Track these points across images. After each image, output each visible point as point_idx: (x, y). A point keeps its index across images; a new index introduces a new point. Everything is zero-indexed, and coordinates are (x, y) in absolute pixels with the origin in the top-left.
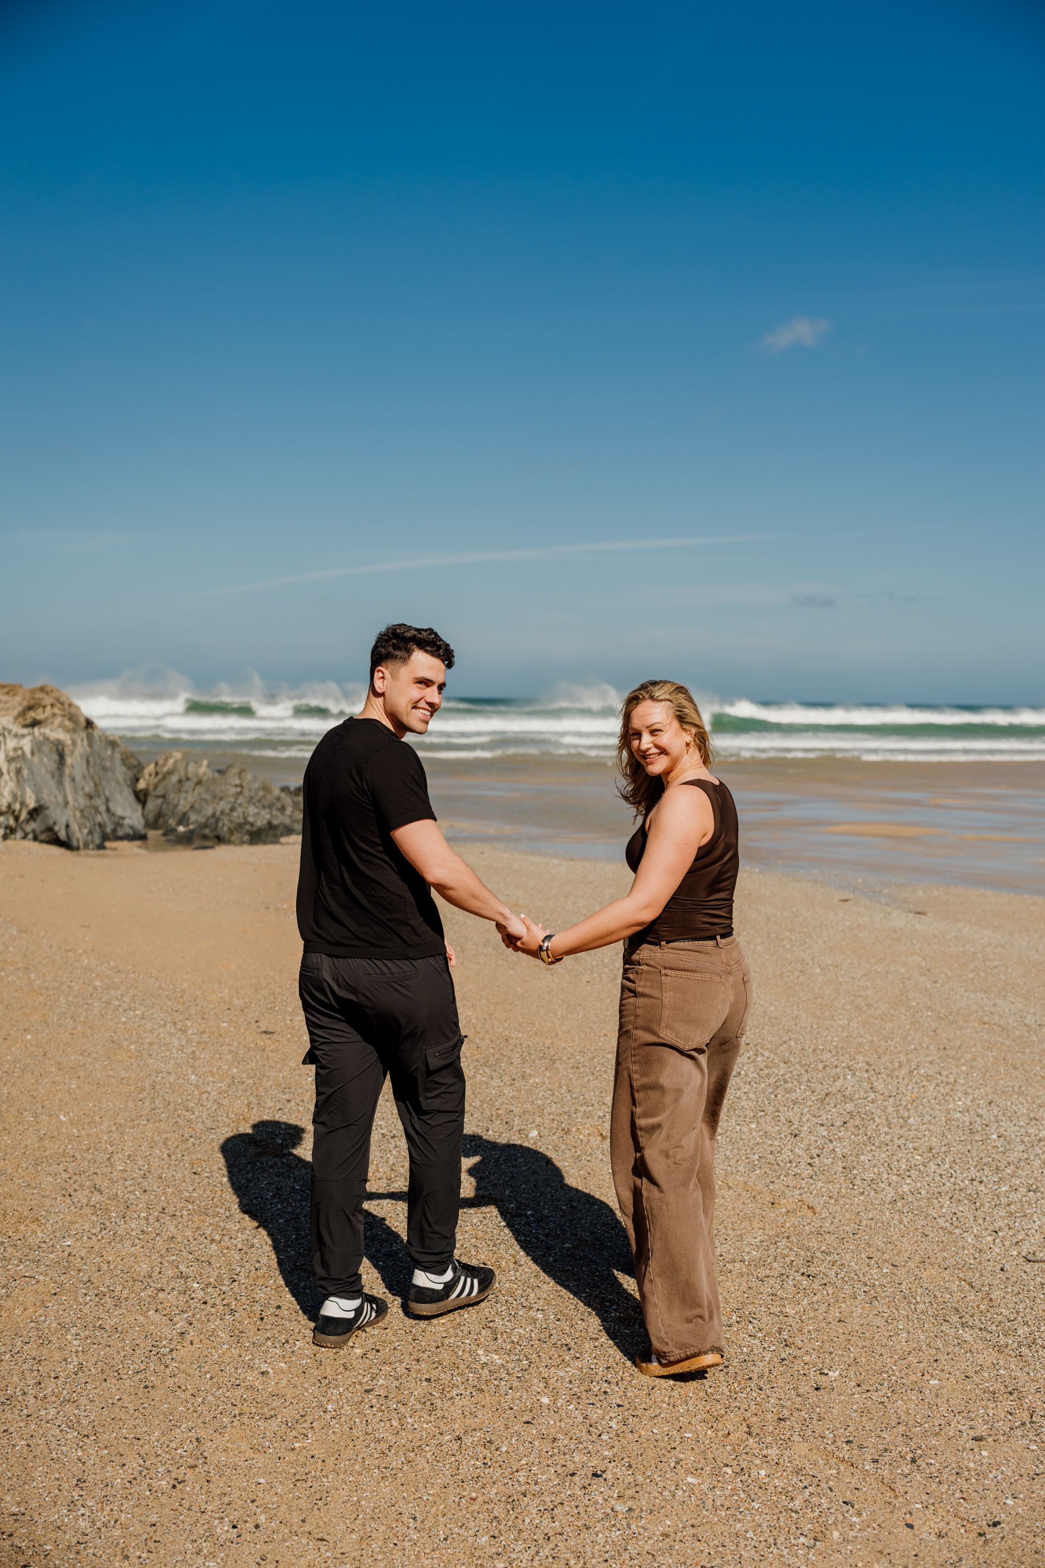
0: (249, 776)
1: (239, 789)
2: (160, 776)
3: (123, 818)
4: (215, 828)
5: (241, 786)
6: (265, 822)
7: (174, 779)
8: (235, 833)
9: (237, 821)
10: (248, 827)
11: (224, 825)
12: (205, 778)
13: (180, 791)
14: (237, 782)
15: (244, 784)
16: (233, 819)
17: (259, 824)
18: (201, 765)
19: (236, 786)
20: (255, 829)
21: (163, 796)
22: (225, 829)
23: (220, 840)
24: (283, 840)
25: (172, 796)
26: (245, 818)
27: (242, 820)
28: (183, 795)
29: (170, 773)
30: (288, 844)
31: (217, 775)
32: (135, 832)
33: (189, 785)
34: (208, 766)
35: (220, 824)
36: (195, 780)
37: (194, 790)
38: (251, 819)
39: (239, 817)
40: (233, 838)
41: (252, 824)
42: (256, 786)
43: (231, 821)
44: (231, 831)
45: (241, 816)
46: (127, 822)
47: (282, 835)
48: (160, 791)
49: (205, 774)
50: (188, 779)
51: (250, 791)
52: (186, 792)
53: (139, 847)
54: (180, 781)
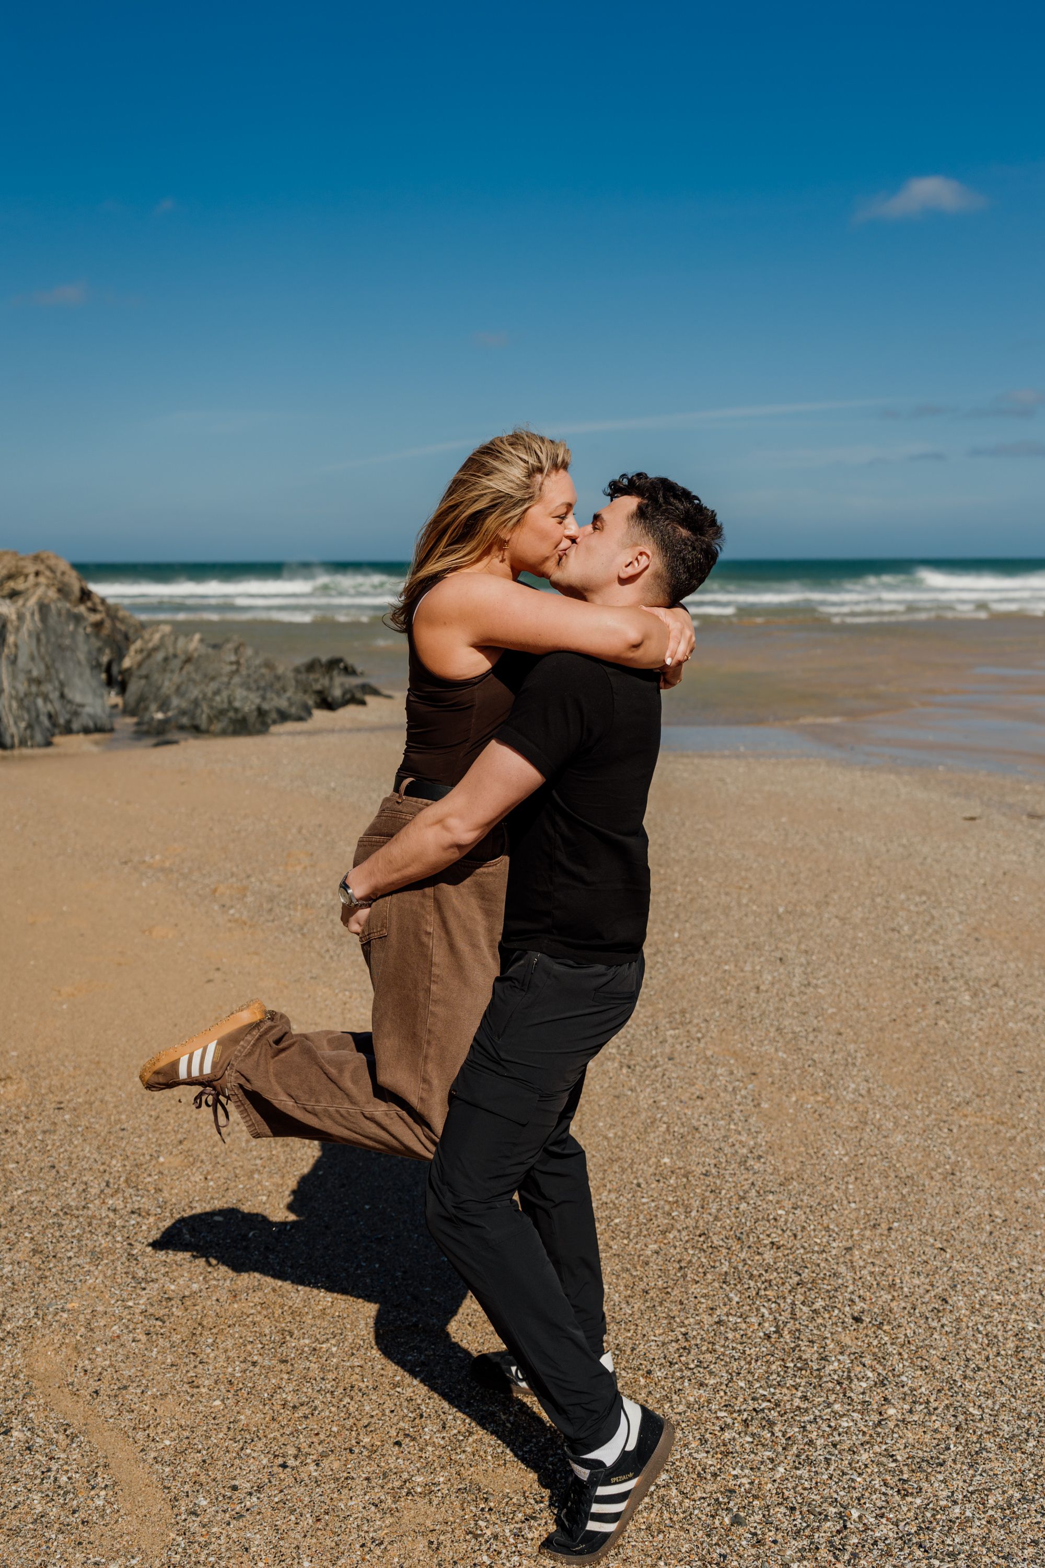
0: (249, 652)
1: (234, 667)
2: (145, 654)
3: (82, 706)
4: (193, 717)
5: (238, 663)
6: (254, 707)
7: (160, 656)
8: (215, 721)
9: (220, 707)
10: (231, 714)
11: (202, 711)
12: (196, 655)
13: (164, 670)
14: (233, 658)
15: (242, 661)
16: (214, 704)
17: (246, 709)
18: (191, 640)
19: (231, 663)
20: (240, 716)
21: (147, 677)
22: (204, 716)
23: (196, 730)
24: (274, 729)
25: (156, 676)
26: (230, 702)
27: (225, 706)
28: (168, 675)
29: (156, 649)
30: (280, 734)
31: (210, 650)
32: (95, 725)
33: (176, 664)
34: (202, 641)
35: (199, 711)
36: (182, 657)
37: (181, 669)
38: (237, 704)
39: (222, 702)
40: (212, 728)
41: (236, 710)
42: (257, 662)
43: (211, 707)
44: (210, 720)
45: (226, 700)
46: (88, 710)
47: (274, 722)
48: (144, 671)
49: (196, 649)
50: (175, 656)
51: (248, 668)
52: (172, 671)
53: (97, 743)
54: (166, 659)
